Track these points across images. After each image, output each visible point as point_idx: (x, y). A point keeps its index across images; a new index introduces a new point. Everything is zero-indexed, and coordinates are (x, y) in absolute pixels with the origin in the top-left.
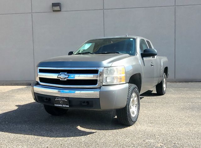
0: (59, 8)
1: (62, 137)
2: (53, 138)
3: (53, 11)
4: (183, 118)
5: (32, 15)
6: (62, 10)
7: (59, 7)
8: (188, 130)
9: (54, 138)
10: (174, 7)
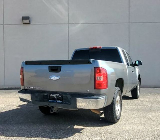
0: (29, 22)
1: (16, 136)
2: (7, 137)
3: (23, 24)
4: (129, 118)
5: (4, 26)
6: (31, 23)
7: (28, 20)
8: (131, 129)
9: (9, 138)
10: (128, 24)
